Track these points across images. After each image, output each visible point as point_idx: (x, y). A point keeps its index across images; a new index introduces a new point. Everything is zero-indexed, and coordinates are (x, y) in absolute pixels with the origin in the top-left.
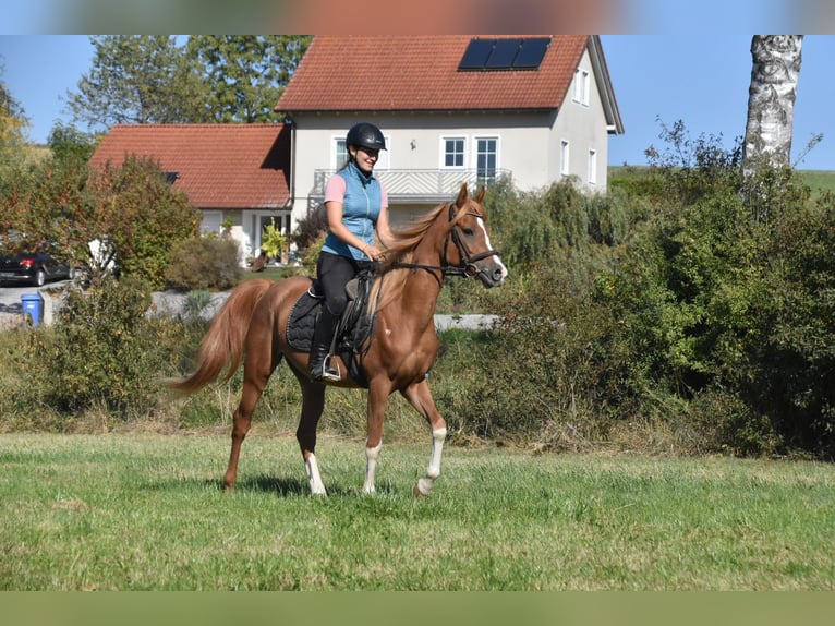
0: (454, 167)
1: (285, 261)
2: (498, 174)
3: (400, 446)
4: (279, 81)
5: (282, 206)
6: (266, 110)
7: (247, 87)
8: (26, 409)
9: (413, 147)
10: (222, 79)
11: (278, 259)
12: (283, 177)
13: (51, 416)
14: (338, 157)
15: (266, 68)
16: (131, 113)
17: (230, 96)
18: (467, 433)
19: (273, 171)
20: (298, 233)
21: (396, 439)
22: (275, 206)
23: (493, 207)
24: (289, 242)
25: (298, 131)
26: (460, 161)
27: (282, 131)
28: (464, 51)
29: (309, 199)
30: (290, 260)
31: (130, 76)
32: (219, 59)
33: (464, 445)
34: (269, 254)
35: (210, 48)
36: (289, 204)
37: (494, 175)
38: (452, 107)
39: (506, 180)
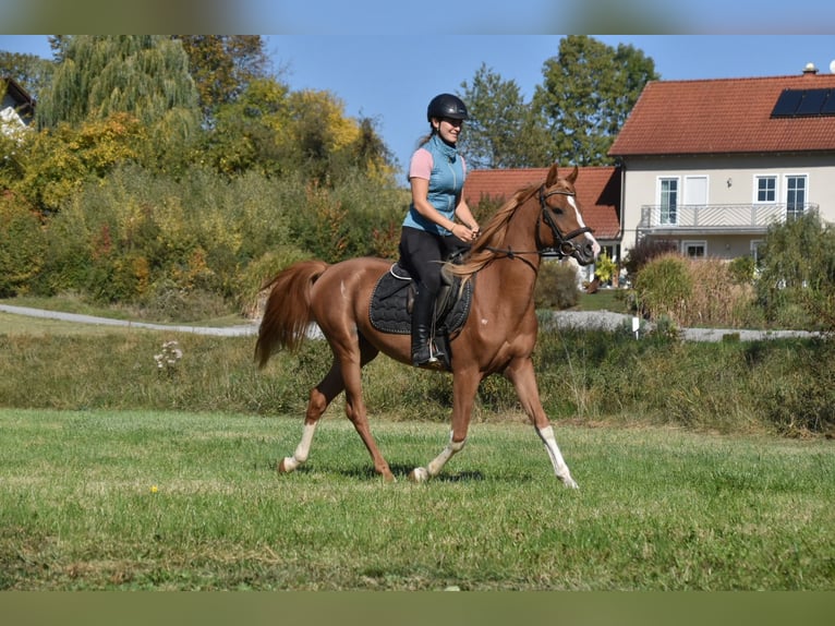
0: (766, 202)
1: (615, 285)
2: (806, 208)
3: (738, 438)
4: (609, 132)
5: (613, 237)
6: (598, 155)
7: (583, 137)
8: (414, 402)
9: (729, 185)
10: (561, 130)
11: (610, 283)
12: (614, 212)
13: (435, 408)
14: (662, 194)
15: (599, 120)
16: (485, 160)
17: (568, 144)
18: (799, 427)
19: (606, 207)
20: (628, 260)
21: (733, 431)
22: (606, 237)
23: (802, 237)
24: (619, 269)
25: (629, 174)
26: (771, 197)
27: (614, 173)
28: (776, 100)
29: (637, 231)
30: (621, 283)
31: (484, 129)
32: (559, 113)
33: (795, 437)
34: (602, 279)
35: (551, 104)
36: (619, 235)
37: (802, 209)
38: (765, 149)
39: (814, 213)
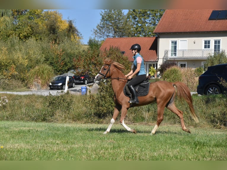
0: (207, 49)
1: (156, 77)
2: (221, 51)
3: (200, 129)
4: (153, 25)
5: (155, 61)
6: (150, 33)
7: (145, 27)
8: (89, 116)
9: (195, 43)
10: (137, 24)
11: (154, 76)
12: (155, 52)
13: (96, 119)
14: (172, 46)
15: (150, 21)
16: (111, 35)
17: (139, 29)
18: (221, 125)
19: (152, 51)
20: (160, 69)
21: (198, 126)
22: (153, 61)
23: (219, 60)
24: (157, 71)
25: (160, 39)
26: (209, 47)
27: (155, 39)
28: (210, 14)
29: (163, 59)
30: (158, 76)
31: (111, 24)
32: (136, 19)
33: (219, 128)
34: (151, 75)
35: (134, 15)
36: (157, 60)
37: (219, 51)
38: (207, 31)
39: (223, 52)
